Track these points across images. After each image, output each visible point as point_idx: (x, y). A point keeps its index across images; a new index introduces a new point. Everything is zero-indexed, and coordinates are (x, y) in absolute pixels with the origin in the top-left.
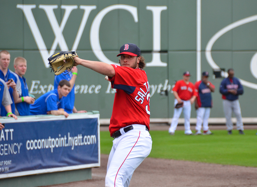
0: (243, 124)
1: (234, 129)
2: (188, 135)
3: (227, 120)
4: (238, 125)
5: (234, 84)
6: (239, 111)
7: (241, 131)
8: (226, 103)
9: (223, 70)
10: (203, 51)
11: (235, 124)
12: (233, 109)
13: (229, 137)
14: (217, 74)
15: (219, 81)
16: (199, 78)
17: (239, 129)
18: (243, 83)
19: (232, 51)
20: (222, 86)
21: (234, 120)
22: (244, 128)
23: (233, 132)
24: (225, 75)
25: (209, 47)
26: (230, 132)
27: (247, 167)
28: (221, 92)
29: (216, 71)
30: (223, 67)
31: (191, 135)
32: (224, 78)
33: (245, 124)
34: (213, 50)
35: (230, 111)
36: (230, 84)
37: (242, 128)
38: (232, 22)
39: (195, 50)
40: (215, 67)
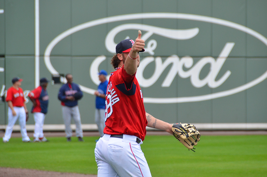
0: (82, 131)
1: (73, 136)
2: (25, 142)
3: (67, 127)
4: (77, 132)
5: (73, 89)
6: (78, 118)
7: (80, 138)
8: (65, 109)
9: (63, 75)
10: (42, 55)
11: (74, 131)
12: (72, 115)
13: (68, 144)
14: (57, 80)
15: (58, 87)
16: (37, 84)
17: (78, 136)
18: (83, 89)
19: (71, 56)
20: (60, 93)
21: (73, 127)
22: (84, 135)
23: (72, 138)
24: (64, 80)
25: (48, 52)
26: (69, 139)
27: (85, 174)
28: (59, 98)
29: (55, 76)
30: (62, 73)
31: (29, 142)
32: (63, 84)
33: (84, 131)
34: (52, 55)
35: (69, 118)
36: (69, 90)
37: (81, 134)
38: (71, 27)
39: (34, 55)
40: (54, 72)
